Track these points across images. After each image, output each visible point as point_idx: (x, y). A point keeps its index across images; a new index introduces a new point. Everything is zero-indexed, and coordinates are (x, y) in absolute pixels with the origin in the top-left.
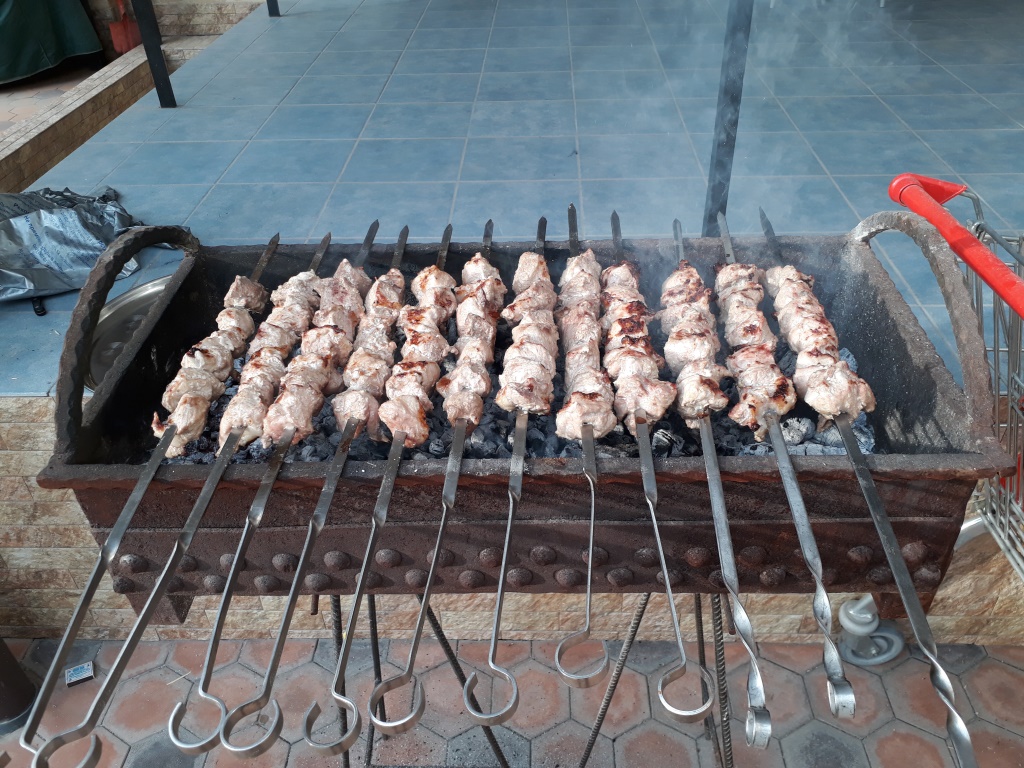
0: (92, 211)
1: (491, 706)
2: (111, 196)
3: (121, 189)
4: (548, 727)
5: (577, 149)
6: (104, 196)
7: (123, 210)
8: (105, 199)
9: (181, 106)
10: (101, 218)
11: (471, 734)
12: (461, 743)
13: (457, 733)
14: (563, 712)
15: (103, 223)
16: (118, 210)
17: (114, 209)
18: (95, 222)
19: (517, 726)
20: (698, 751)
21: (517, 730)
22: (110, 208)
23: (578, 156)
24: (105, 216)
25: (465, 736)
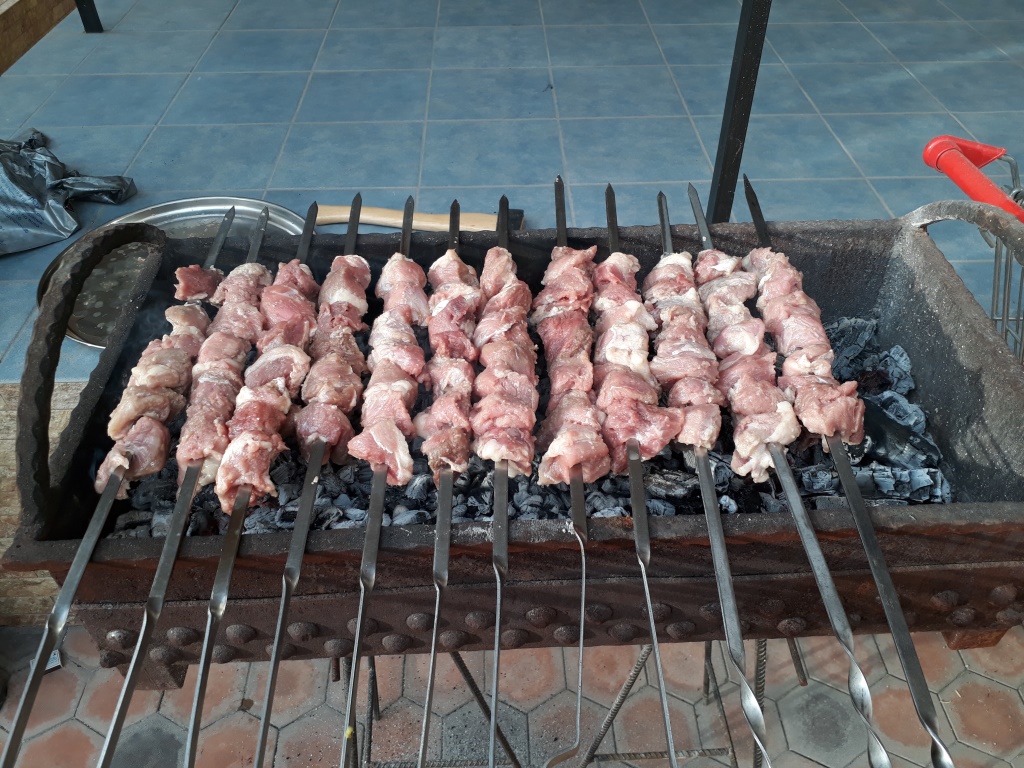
0: (19, 160)
1: (484, 679)
2: (40, 142)
3: (50, 132)
4: (544, 699)
5: (552, 83)
6: (31, 141)
7: (54, 158)
8: (32, 144)
9: (108, 31)
10: (30, 169)
11: (466, 709)
12: (456, 720)
13: (452, 710)
14: (559, 684)
15: (32, 173)
16: (48, 159)
17: (44, 158)
18: (24, 173)
19: (512, 699)
20: (697, 716)
21: (512, 704)
22: (40, 157)
23: (553, 90)
24: (35, 166)
25: (459, 712)
